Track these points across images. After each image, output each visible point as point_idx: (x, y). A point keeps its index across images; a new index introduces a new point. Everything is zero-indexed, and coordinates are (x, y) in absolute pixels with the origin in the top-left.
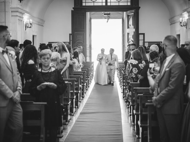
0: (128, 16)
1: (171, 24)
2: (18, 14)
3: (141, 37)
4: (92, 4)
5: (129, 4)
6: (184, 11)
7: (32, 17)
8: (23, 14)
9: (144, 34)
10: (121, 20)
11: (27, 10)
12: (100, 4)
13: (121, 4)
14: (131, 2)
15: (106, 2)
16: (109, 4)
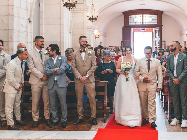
0: (156, 31)
1: (181, 35)
2: (91, 30)
3: (163, 43)
4: (134, 24)
5: (156, 23)
7: (99, 31)
8: (94, 30)
9: (165, 41)
10: (152, 33)
11: (97, 27)
12: (139, 24)
13: (151, 24)
14: (158, 22)
15: (143, 23)
16: (144, 24)
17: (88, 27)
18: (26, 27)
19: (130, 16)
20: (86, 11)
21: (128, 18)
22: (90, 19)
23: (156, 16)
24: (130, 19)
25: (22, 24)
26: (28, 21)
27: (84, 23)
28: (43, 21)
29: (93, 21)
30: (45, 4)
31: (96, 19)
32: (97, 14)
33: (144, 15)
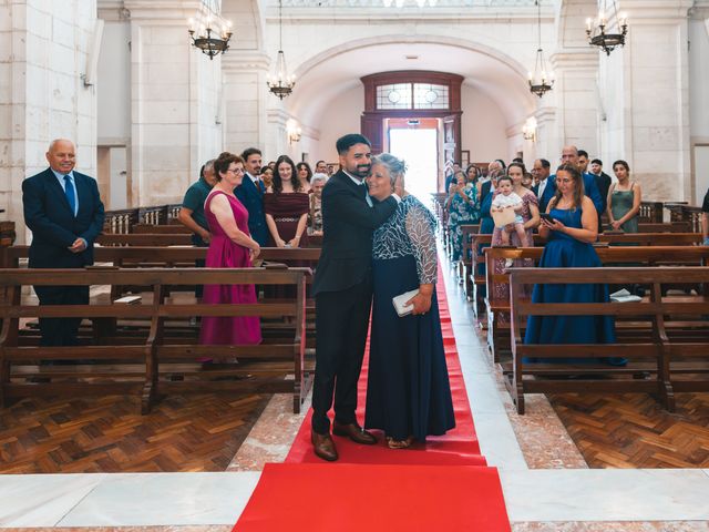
0: (445, 124)
1: (509, 137)
2: (277, 119)
3: (464, 156)
4: (392, 107)
5: (447, 107)
6: (529, 116)
7: (301, 125)
8: (286, 119)
9: (468, 152)
10: (435, 131)
11: (293, 113)
12: (404, 107)
13: (434, 107)
14: (450, 104)
15: (413, 104)
16: (416, 107)
17: (271, 113)
18: (74, 100)
19: (379, 88)
20: (263, 68)
21: (375, 91)
22: (274, 90)
23: (446, 88)
24: (379, 94)
25: (58, 91)
26: (80, 82)
27: (258, 101)
28: (140, 92)
29: (281, 96)
30: (145, 44)
31: (289, 90)
32: (294, 77)
33: (416, 85)
